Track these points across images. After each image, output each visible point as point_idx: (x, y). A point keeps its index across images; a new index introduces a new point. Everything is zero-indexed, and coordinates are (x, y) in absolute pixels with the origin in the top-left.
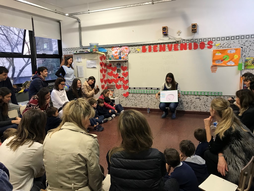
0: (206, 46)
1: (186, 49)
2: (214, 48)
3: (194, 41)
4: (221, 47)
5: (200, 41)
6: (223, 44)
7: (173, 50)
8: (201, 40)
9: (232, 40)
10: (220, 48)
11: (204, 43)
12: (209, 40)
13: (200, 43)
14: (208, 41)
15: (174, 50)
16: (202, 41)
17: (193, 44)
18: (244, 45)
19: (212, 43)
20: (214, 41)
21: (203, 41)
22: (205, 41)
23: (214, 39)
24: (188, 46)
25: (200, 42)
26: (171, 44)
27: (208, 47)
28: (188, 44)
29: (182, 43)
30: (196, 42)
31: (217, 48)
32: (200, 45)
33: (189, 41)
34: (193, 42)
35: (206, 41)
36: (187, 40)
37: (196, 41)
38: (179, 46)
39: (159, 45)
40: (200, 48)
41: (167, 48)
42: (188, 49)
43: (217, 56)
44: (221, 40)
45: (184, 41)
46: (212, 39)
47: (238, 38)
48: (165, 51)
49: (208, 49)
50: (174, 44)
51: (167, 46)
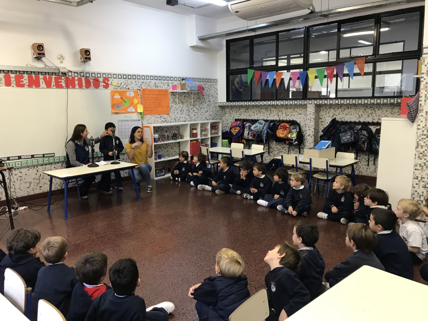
1: (74, 87)
2: (111, 88)
3: (85, 75)
4: (119, 88)
5: (93, 76)
6: (121, 84)
7: (54, 86)
8: (93, 75)
11: (99, 80)
12: (104, 76)
13: (93, 79)
14: (103, 77)
16: (95, 76)
17: (83, 79)
18: (141, 87)
19: (108, 81)
20: (110, 78)
22: (100, 77)
24: (77, 82)
25: (93, 77)
26: (48, 75)
27: (103, 85)
28: (76, 78)
29: (67, 76)
30: (88, 77)
31: (114, 88)
32: (93, 82)
33: (78, 74)
35: (101, 77)
36: (74, 73)
37: (88, 75)
38: (63, 81)
39: (27, 74)
40: (93, 87)
41: (42, 82)
42: (77, 87)
43: (116, 98)
44: (117, 78)
45: (71, 73)
46: (108, 75)
47: (134, 77)
48: (40, 87)
49: (104, 88)
50: (55, 76)
51: (42, 79)
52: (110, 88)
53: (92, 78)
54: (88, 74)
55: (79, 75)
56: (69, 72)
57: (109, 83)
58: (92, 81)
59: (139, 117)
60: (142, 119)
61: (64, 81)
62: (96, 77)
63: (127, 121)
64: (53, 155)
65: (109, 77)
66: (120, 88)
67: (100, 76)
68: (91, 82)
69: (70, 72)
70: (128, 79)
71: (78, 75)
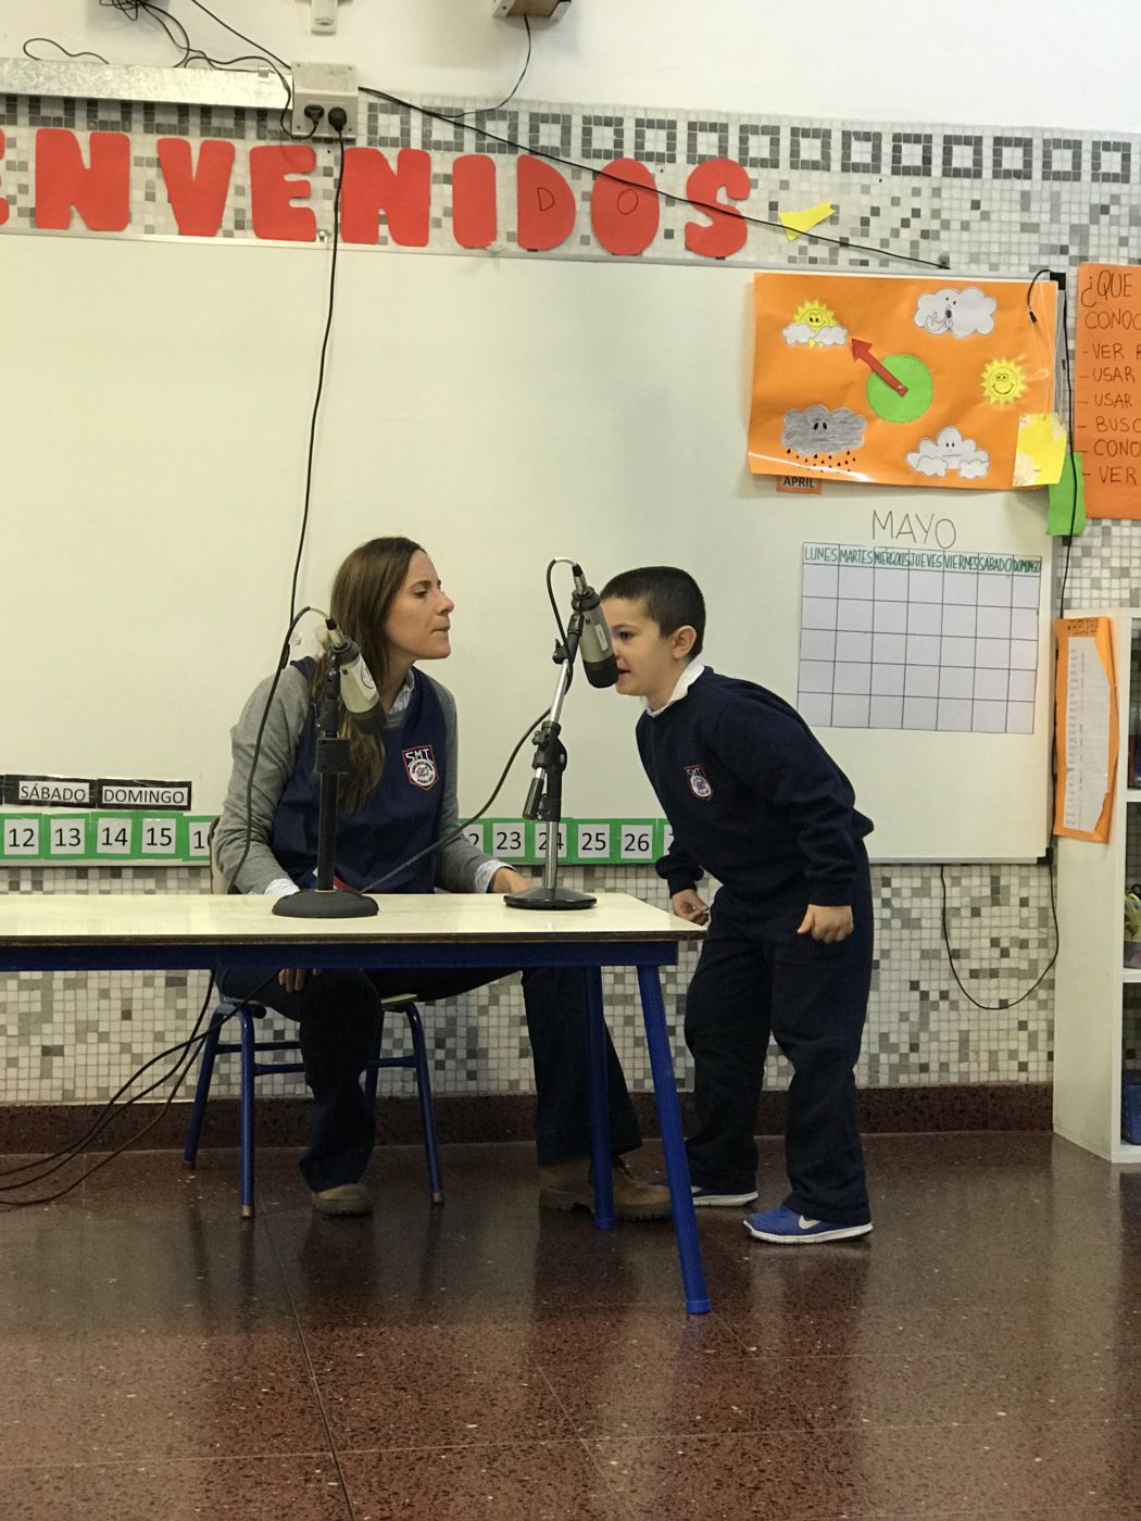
0: (676, 217)
1: (413, 232)
2: (762, 252)
3: (523, 140)
4: (844, 255)
5: (596, 145)
6: (865, 222)
8: (603, 138)
9: (956, 181)
10: (834, 262)
11: (651, 178)
12: (707, 144)
13: (595, 173)
14: (690, 160)
15: (250, 234)
16: (619, 144)
17: (506, 169)
18: (1074, 251)
19: (741, 188)
20: (763, 163)
21: (639, 146)
22: (660, 158)
23: (759, 147)
24: (441, 197)
25: (597, 154)
26: (205, 130)
27: (690, 228)
28: (441, 163)
29: (362, 142)
30: (550, 154)
31: (792, 260)
32: (594, 198)
33: (459, 125)
34: (512, 146)
35: (672, 159)
36: (429, 114)
37: (550, 136)
38: (322, 184)
39: (32, 122)
40: (593, 241)
41: (150, 185)
42: (442, 234)
43: (801, 349)
44: (836, 165)
45: (396, 119)
46: (743, 141)
47: (1012, 158)
48: (128, 231)
49: (691, 256)
50: (262, 143)
51: (149, 165)
52: (752, 259)
53: (587, 163)
54: (556, 129)
55: (470, 141)
56: (385, 110)
57: (752, 207)
58: (582, 186)
59: (1033, 534)
60: (1056, 556)
61: (329, 183)
62: (629, 153)
63: (901, 560)
64: (177, 796)
65: (752, 153)
66: (856, 255)
67: (662, 148)
68: (577, 196)
69: (394, 112)
70: (950, 172)
71: (458, 135)
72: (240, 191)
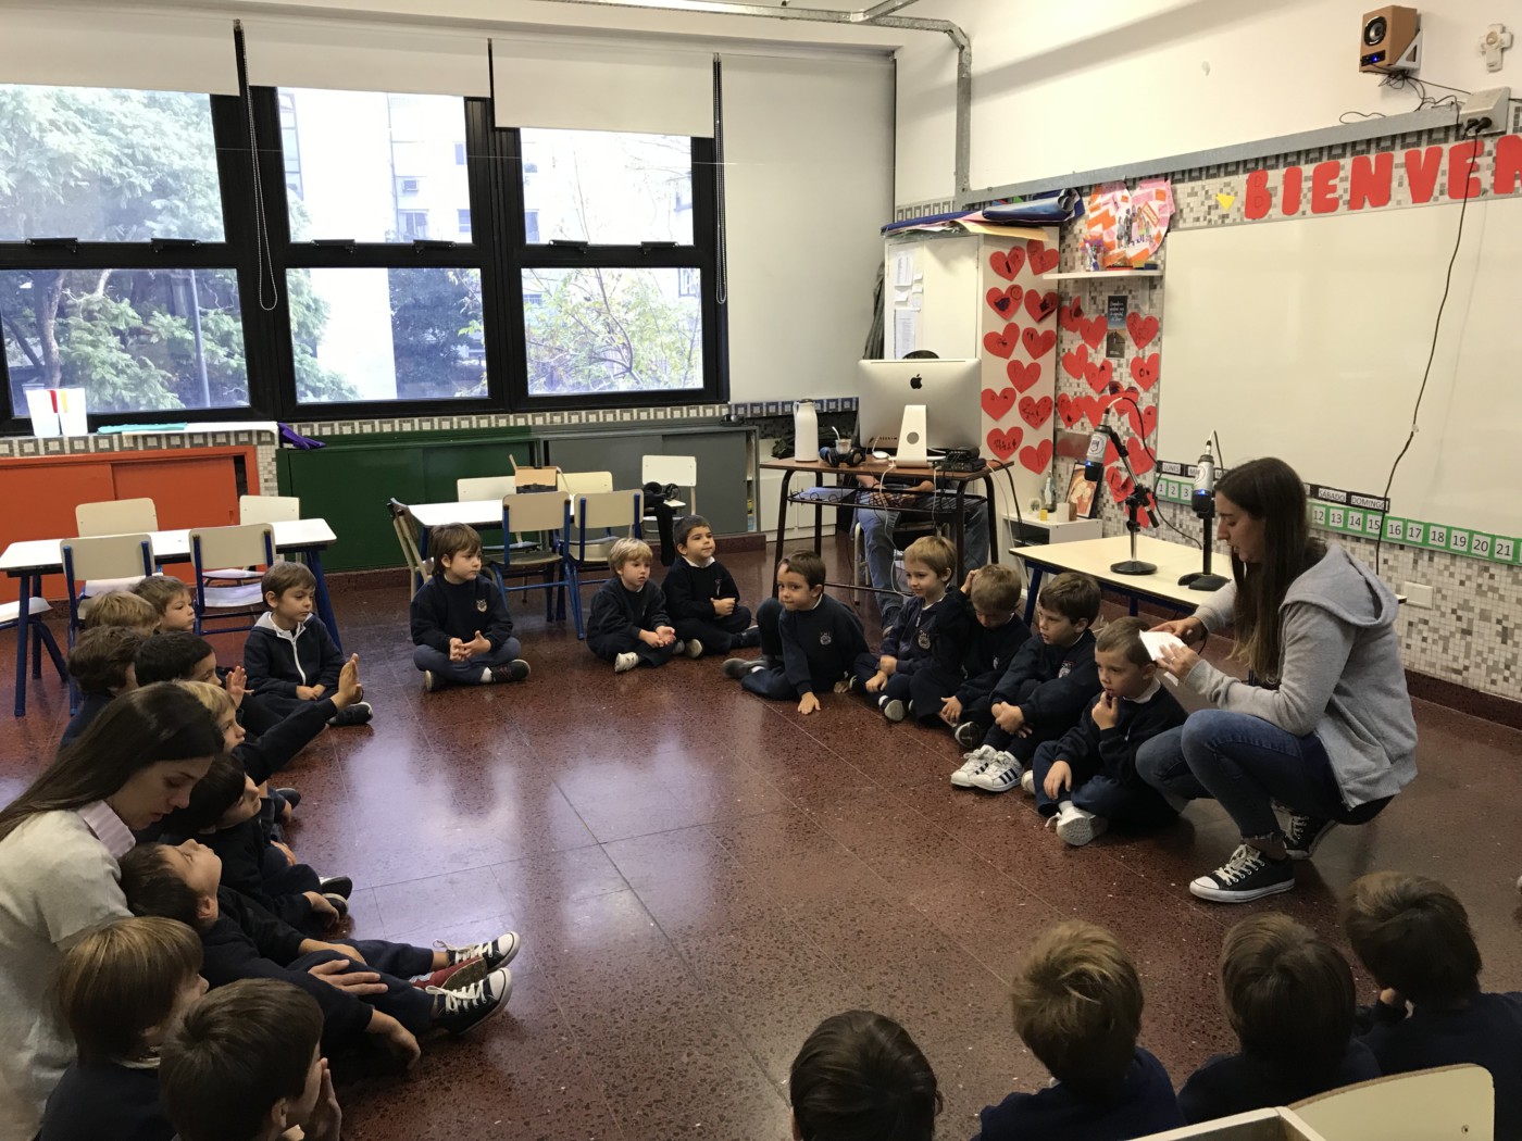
7: (1442, 193)
15: (1446, 197)
26: (1430, 141)
29: (1510, 132)
38: (1485, 161)
39: (1352, 155)
41: (1401, 177)
48: (1390, 204)
50: (1457, 143)
51: (1401, 167)
61: (1490, 160)
64: (1382, 505)
72: (1443, 173)
